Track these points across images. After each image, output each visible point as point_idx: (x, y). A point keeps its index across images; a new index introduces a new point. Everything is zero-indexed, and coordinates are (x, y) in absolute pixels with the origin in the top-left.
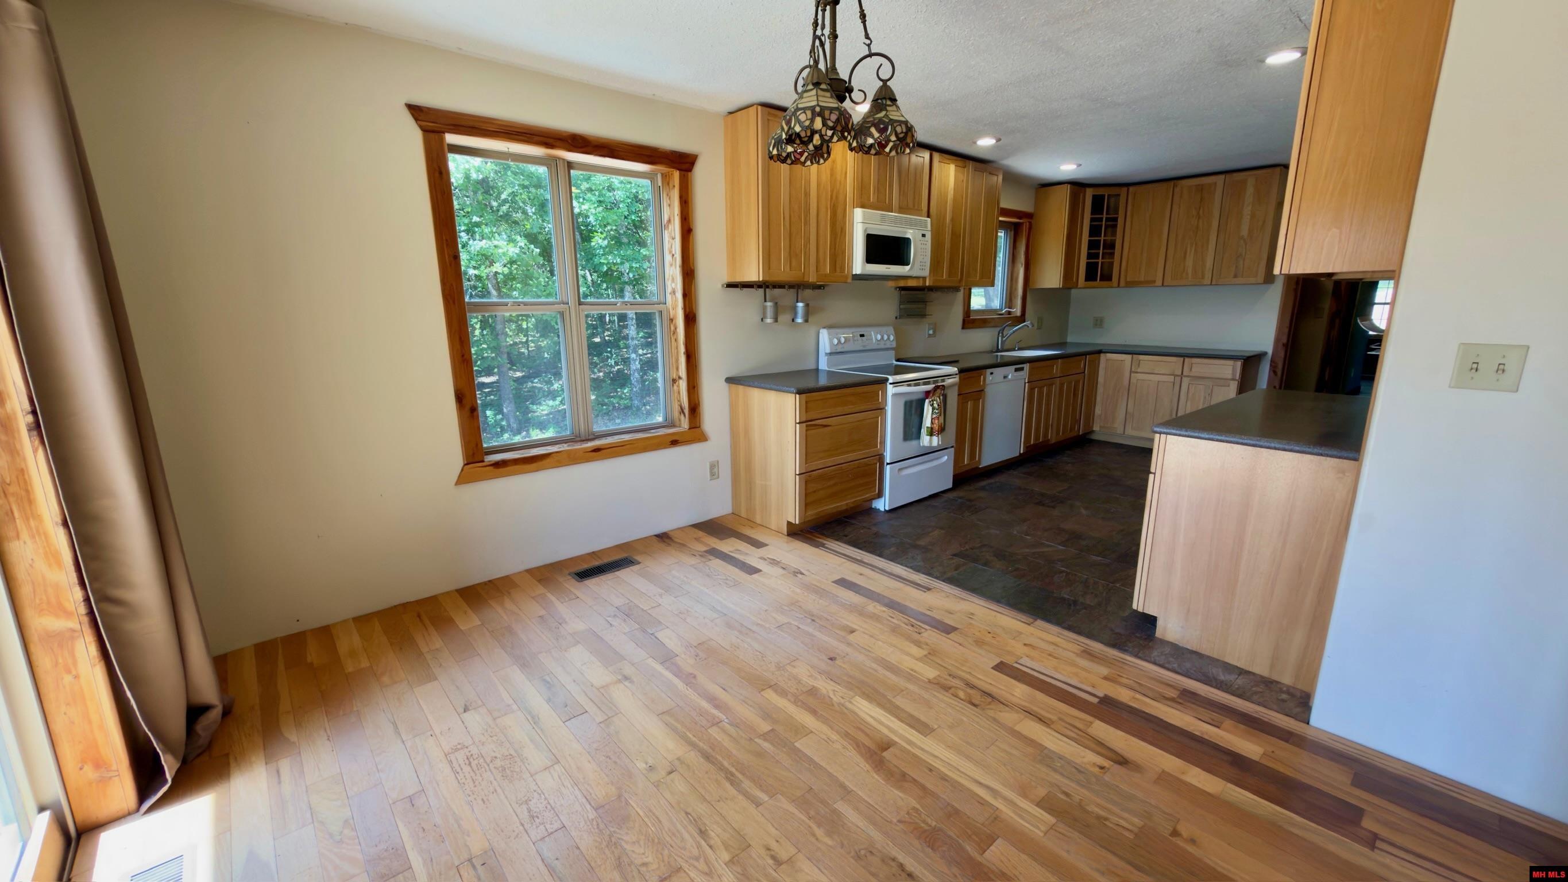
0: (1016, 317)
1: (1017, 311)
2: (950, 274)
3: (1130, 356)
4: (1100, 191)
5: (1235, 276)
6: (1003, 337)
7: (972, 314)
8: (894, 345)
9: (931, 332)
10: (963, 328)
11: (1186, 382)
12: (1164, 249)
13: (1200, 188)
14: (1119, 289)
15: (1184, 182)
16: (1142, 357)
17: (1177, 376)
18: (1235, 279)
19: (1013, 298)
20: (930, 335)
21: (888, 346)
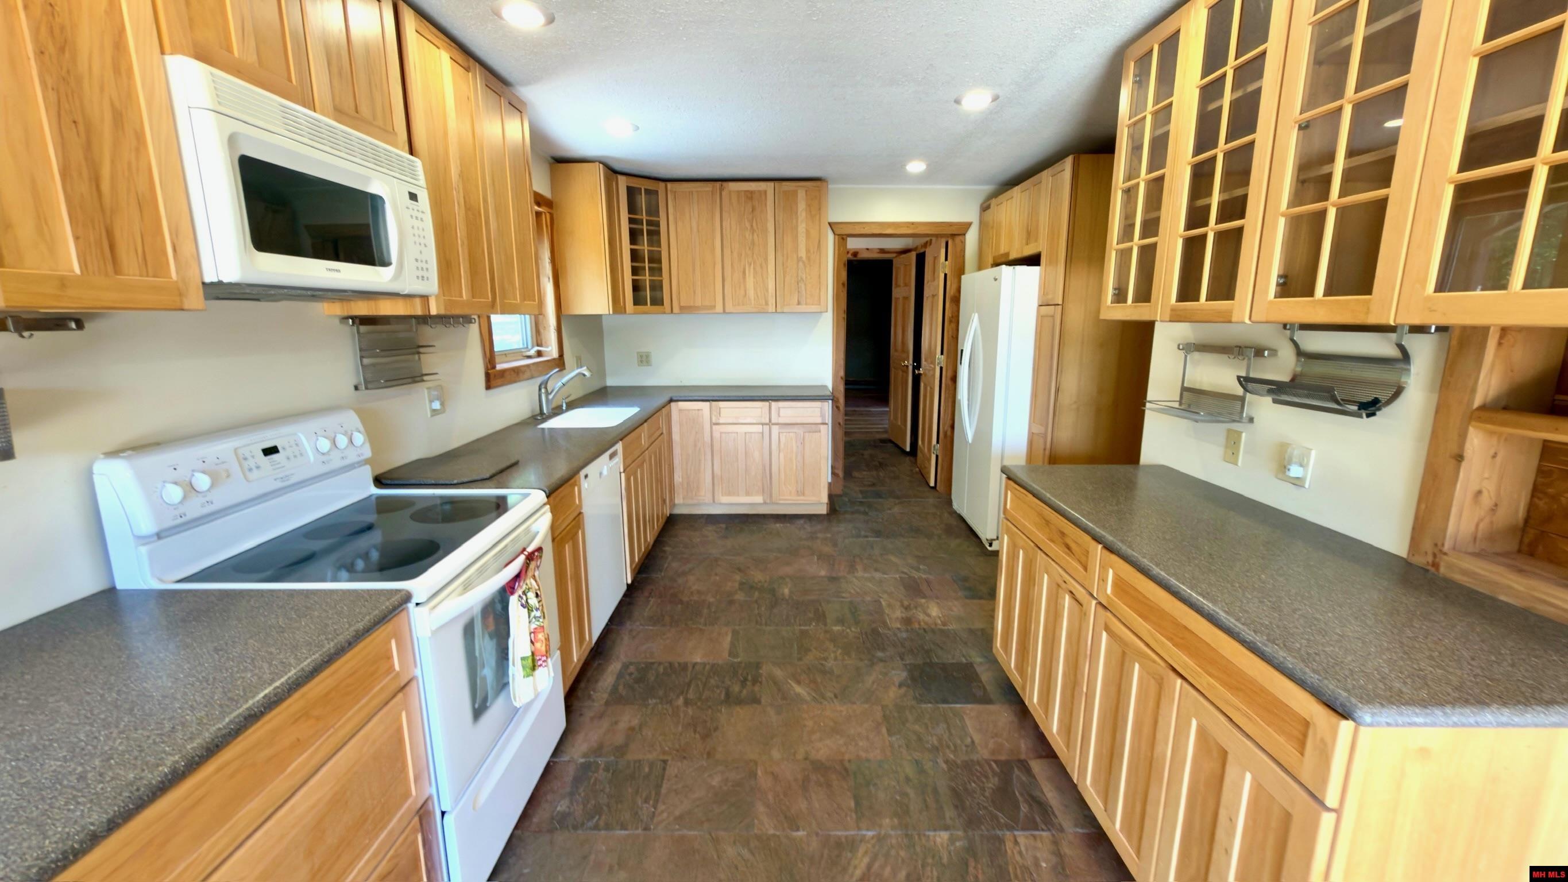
0: (554, 359)
1: (551, 350)
2: (474, 291)
3: (708, 403)
4: (635, 183)
5: (799, 303)
6: (547, 394)
7: (497, 359)
8: (367, 453)
9: (436, 405)
10: (488, 387)
11: (775, 430)
12: (719, 266)
13: (750, 195)
14: (672, 315)
15: (732, 186)
16: (722, 404)
17: (766, 424)
18: (800, 306)
19: (542, 330)
20: (435, 412)
21: (352, 457)
